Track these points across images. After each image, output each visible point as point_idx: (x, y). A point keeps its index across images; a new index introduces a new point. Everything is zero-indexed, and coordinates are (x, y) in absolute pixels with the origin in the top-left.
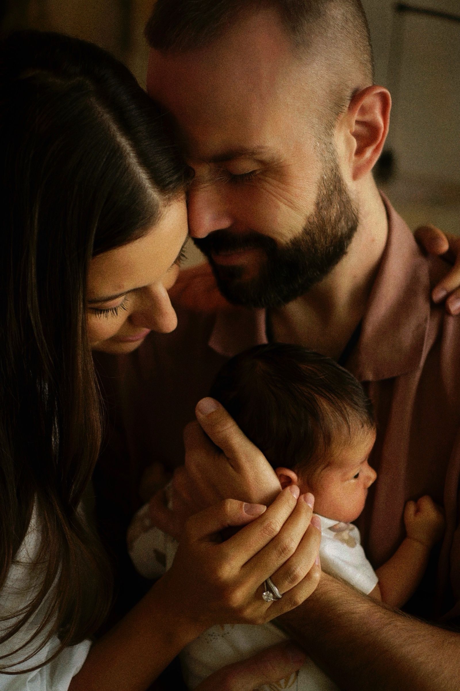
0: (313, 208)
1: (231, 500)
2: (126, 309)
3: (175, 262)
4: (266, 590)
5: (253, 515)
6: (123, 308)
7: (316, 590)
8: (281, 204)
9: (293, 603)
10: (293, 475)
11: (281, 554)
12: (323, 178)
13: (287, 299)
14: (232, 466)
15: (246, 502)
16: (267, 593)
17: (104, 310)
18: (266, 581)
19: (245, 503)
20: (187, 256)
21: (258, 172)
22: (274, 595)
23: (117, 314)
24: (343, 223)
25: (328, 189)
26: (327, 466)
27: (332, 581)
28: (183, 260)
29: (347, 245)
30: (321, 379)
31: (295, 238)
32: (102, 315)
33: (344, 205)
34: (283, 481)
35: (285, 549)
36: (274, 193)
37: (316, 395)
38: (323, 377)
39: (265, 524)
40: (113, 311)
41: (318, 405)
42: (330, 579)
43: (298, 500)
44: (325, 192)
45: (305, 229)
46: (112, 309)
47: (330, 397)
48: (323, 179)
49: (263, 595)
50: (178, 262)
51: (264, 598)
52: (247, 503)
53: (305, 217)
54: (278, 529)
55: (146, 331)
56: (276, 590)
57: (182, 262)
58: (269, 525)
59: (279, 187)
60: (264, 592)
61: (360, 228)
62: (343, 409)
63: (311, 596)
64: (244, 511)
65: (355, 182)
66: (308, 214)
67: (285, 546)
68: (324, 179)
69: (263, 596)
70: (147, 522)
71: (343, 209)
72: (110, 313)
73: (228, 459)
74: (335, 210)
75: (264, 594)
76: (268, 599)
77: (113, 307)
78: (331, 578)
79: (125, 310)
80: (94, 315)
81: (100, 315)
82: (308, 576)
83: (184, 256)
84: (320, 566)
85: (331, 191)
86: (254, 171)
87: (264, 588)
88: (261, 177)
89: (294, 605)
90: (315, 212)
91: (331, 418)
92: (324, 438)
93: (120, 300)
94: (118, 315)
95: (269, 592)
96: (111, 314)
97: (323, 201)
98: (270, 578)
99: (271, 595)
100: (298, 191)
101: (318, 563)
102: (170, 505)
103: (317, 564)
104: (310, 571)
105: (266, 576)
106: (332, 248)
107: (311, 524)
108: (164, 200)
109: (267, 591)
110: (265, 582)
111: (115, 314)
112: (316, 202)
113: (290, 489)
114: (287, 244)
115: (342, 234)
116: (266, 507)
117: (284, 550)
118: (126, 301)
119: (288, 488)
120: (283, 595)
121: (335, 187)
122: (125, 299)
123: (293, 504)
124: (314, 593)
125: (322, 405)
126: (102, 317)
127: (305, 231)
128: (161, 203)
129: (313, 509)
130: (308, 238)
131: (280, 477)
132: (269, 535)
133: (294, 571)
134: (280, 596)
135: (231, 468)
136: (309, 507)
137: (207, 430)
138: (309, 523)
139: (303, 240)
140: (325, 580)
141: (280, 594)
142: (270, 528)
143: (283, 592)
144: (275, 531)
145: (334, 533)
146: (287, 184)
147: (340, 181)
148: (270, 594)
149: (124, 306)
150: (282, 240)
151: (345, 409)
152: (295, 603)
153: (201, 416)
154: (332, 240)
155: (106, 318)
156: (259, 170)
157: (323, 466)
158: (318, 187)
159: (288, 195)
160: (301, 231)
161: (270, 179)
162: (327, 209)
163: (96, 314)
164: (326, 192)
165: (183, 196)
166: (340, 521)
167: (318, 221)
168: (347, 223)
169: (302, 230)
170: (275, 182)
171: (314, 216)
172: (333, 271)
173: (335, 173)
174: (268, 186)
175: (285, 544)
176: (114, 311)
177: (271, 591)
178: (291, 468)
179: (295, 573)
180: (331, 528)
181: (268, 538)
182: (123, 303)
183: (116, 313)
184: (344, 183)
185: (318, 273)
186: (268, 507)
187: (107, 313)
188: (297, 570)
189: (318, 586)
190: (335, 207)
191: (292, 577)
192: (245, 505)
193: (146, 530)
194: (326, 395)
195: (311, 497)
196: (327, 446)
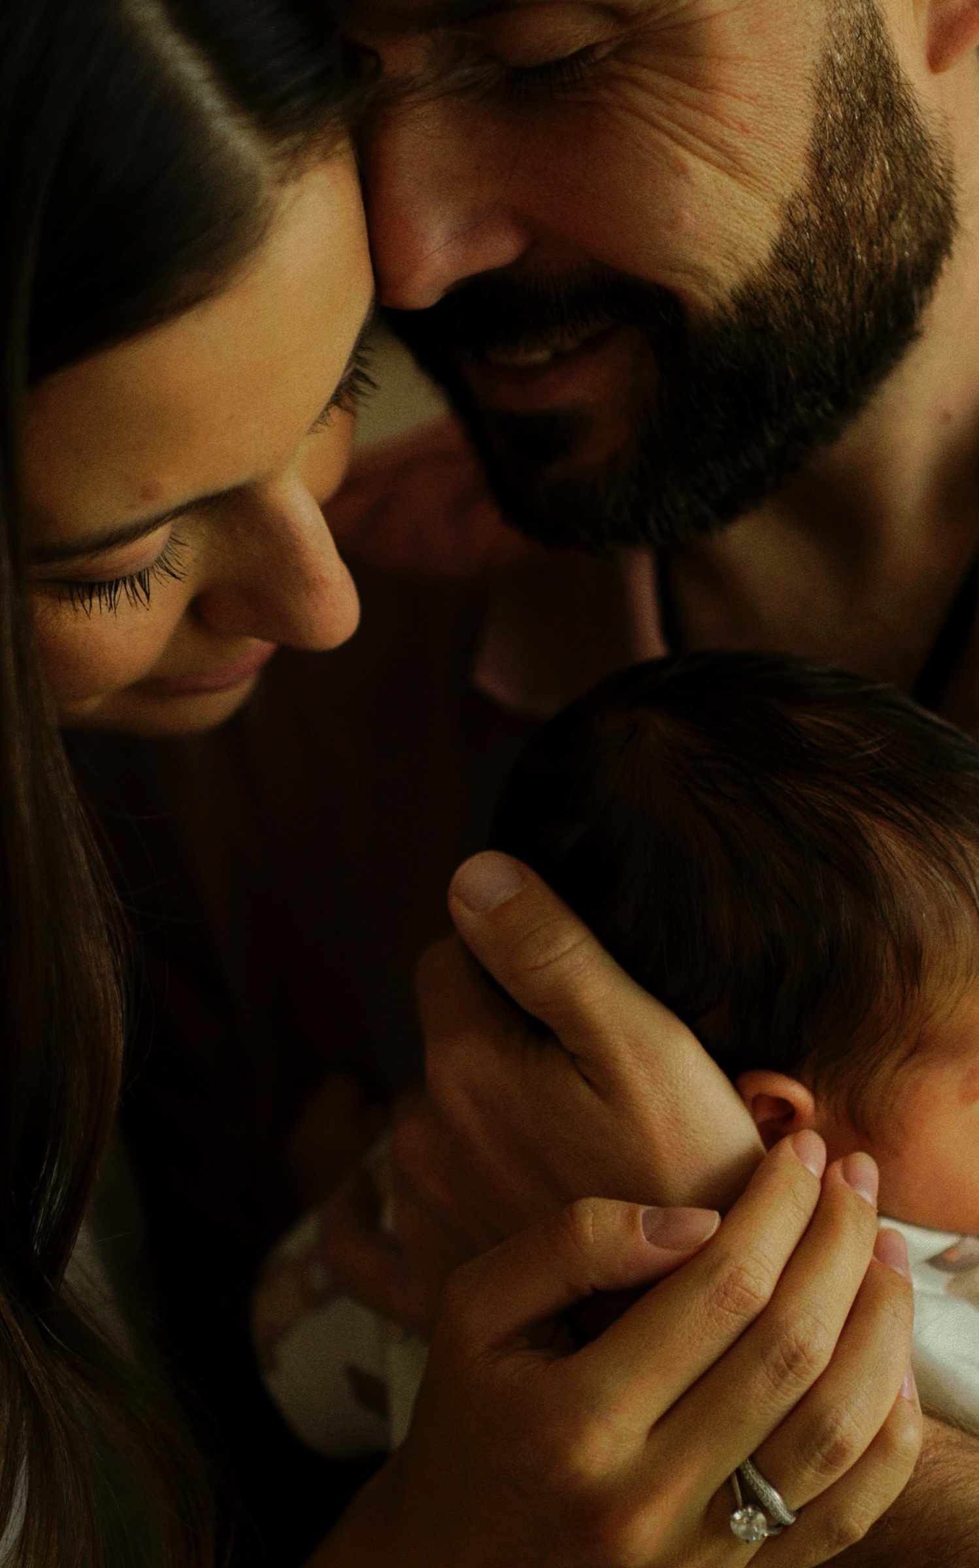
0: (802, 171)
1: (594, 1201)
2: (181, 576)
3: (336, 400)
4: (740, 1503)
5: (674, 1247)
6: (168, 571)
7: (909, 1484)
8: (692, 162)
9: (835, 1537)
10: (798, 1094)
11: (783, 1375)
12: (830, 60)
13: (729, 511)
14: (588, 1081)
15: (650, 1204)
16: (748, 1513)
17: (102, 585)
18: (739, 1472)
19: (642, 1210)
20: (376, 379)
21: (602, 53)
22: (770, 1515)
23: (148, 595)
24: (904, 227)
25: (850, 103)
26: (912, 1052)
27: (960, 1446)
28: (364, 394)
29: (921, 305)
30: (869, 757)
31: (748, 286)
32: (95, 601)
33: (906, 157)
34: (765, 1115)
35: (795, 1357)
36: (666, 123)
37: (860, 814)
38: (877, 750)
39: (723, 1275)
40: (133, 586)
41: (869, 847)
42: (954, 1441)
43: (824, 1180)
44: (841, 115)
45: (779, 250)
46: (128, 579)
47: (907, 815)
48: (832, 63)
49: (734, 1520)
50: (347, 401)
51: (736, 1533)
52: (650, 1208)
53: (776, 206)
54: (765, 1288)
55: (257, 649)
56: (775, 1497)
57: (361, 399)
58: (734, 1280)
59: (680, 99)
60: (735, 1510)
61: (958, 245)
62: (954, 852)
63: (894, 1505)
64: (644, 1237)
65: (936, 78)
66: (787, 192)
67: (794, 1344)
68: (835, 62)
69: (734, 1526)
70: (318, 1277)
71: (902, 174)
72: (122, 593)
73: (573, 1059)
74: (876, 177)
75: (737, 1516)
76: (749, 1532)
77: (133, 568)
78: (955, 1435)
79: (173, 578)
80: (70, 602)
81: (87, 603)
82: (881, 1442)
83: (367, 379)
84: (918, 1402)
85: (861, 110)
86: (590, 50)
87: (734, 1495)
88: (616, 66)
89: (839, 1543)
90: (812, 187)
91: (918, 887)
92: (898, 957)
93: (157, 538)
94: (151, 596)
95: (754, 1509)
96: (126, 597)
97: (835, 146)
98: (752, 1458)
99: (761, 1517)
100: (744, 110)
101: (911, 1393)
102: (388, 1220)
103: (906, 1395)
104: (885, 1423)
105: (738, 1458)
106: (871, 314)
107: (876, 1259)
108: (274, 158)
109: (745, 1506)
110: (735, 1474)
111: (143, 595)
112: (812, 149)
113: (794, 1146)
114: (722, 307)
115: (902, 262)
116: (717, 1214)
117: (794, 1359)
118: (179, 547)
119: (787, 1146)
120: (798, 1513)
121: (872, 94)
122: (173, 540)
123: (808, 1196)
124: (902, 1494)
125: (883, 845)
126: (96, 608)
127: (780, 255)
128: (266, 171)
129: (875, 1206)
130: (788, 280)
131: (754, 1104)
132: (737, 1313)
133: (833, 1430)
134: (789, 1519)
135: (583, 1088)
136: (863, 1200)
137: (493, 963)
138: (868, 1255)
139: (776, 292)
140: (936, 1445)
141: (790, 1512)
142: (739, 1289)
143: (796, 1505)
144: (756, 1297)
145: (946, 1277)
146: (707, 86)
147: (889, 72)
148: (756, 1514)
149: (169, 563)
150: (700, 294)
151: (962, 852)
152: (843, 1535)
153: (466, 917)
154: (871, 288)
155: (112, 611)
156: (608, 41)
157: (900, 1052)
158: (813, 93)
159: (712, 126)
160: (766, 256)
161: (646, 75)
162: (848, 176)
163: (72, 600)
164: (844, 113)
165: (343, 144)
166: (964, 1234)
167: (822, 218)
168: (916, 223)
169: (770, 254)
170: (666, 83)
171: (808, 200)
172: (876, 402)
173: (871, 43)
174: (642, 100)
175: (796, 1341)
176: (137, 585)
177: (760, 1505)
178: (790, 1070)
179: (838, 1437)
180: (937, 1261)
181: (734, 1323)
182: (168, 555)
183: (145, 590)
184: (902, 81)
185: (830, 406)
186: (723, 1216)
187: (113, 592)
188: (844, 1423)
189: (916, 1470)
190: (877, 164)
191: (827, 1448)
192: (645, 1216)
193: (316, 1301)
194: (895, 812)
195: (866, 1166)
196: (908, 987)
